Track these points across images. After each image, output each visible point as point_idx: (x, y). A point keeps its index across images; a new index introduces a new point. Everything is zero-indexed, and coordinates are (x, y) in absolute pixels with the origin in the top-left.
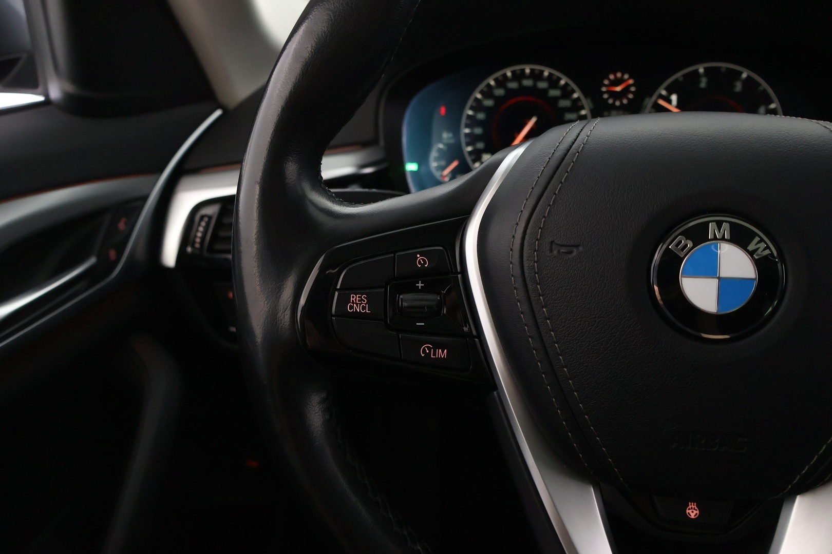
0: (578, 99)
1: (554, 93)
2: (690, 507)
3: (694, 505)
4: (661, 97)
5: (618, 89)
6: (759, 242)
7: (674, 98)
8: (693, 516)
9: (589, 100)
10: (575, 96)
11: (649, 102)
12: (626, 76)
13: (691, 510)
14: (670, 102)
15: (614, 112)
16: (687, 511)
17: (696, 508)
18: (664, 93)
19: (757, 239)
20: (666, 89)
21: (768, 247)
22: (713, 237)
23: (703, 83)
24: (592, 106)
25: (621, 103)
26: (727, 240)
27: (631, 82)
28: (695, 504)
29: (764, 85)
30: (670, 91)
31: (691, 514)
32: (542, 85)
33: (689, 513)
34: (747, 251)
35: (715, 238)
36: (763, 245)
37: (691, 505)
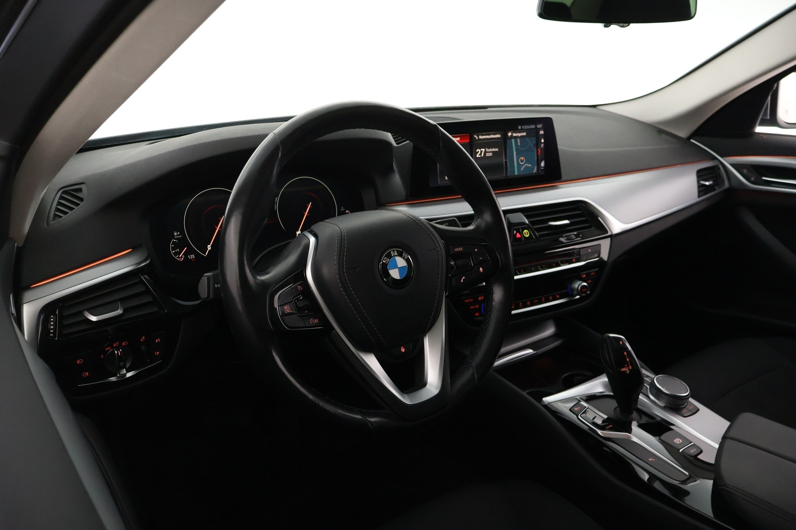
2: (402, 348)
17: (404, 348)
19: (404, 254)
22: (393, 256)
34: (403, 258)
36: (406, 255)
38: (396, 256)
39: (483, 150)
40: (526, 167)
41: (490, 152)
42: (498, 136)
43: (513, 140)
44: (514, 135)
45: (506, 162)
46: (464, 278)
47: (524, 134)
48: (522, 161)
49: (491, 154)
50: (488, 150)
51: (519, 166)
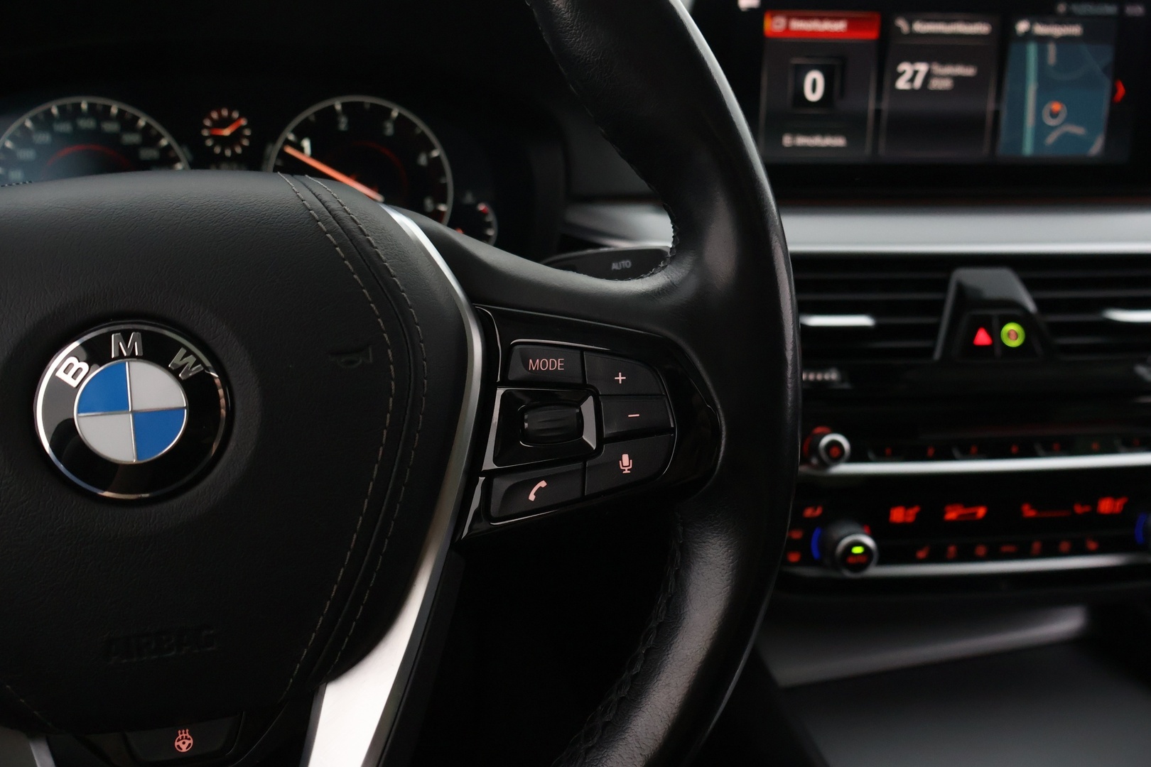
0: (169, 147)
1: (131, 139)
2: (180, 736)
3: (185, 733)
4: (287, 142)
5: (227, 132)
6: (185, 356)
7: (306, 144)
8: (184, 749)
9: (185, 149)
10: (164, 142)
11: (272, 152)
12: (235, 115)
13: (182, 741)
14: (301, 150)
15: (224, 165)
16: (176, 744)
17: (189, 736)
18: (291, 137)
19: (182, 352)
20: (294, 131)
21: (198, 361)
22: (118, 355)
23: (343, 124)
24: (189, 156)
25: (233, 152)
26: (138, 358)
27: (243, 122)
28: (187, 731)
29: (422, 127)
30: (300, 133)
31: (182, 746)
32: (111, 127)
33: (178, 746)
34: (170, 370)
35: (121, 356)
36: (191, 359)
37: (181, 733)
38: (132, 356)
39: (922, 68)
40: (1066, 137)
41: (945, 76)
42: (981, 28)
43: (1032, 49)
44: (1040, 29)
45: (997, 114)
46: (543, 484)
47: (1075, 30)
48: (1054, 115)
49: (946, 84)
50: (937, 69)
51: (1042, 129)
